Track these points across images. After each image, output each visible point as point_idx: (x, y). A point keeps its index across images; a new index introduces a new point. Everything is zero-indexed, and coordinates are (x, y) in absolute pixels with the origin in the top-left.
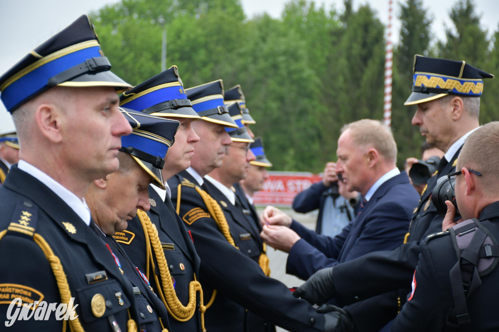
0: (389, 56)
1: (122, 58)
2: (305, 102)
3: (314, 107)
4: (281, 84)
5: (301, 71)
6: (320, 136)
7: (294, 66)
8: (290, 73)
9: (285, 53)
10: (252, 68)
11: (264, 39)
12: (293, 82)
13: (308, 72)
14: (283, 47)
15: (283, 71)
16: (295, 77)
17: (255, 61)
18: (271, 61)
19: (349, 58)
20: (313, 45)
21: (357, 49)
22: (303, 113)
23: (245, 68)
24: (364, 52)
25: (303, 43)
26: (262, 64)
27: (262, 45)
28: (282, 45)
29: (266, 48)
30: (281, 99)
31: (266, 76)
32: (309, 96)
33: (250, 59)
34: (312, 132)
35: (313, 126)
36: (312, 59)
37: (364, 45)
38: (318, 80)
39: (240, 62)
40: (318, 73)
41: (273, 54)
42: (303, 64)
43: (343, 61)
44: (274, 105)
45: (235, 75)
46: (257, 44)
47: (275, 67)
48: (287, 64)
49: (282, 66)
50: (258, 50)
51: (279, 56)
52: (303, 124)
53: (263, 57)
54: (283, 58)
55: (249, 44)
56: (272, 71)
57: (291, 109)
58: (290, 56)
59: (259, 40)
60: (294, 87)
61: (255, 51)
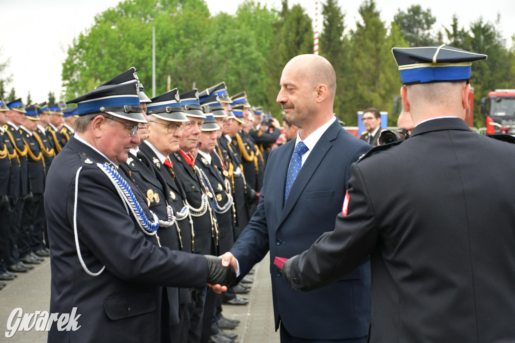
0: (316, 42)
1: (119, 47)
2: (255, 76)
3: (262, 79)
4: (237, 63)
5: (251, 53)
6: (267, 101)
7: (246, 50)
8: (243, 55)
9: (239, 41)
10: (216, 52)
11: (223, 32)
12: (245, 62)
13: (256, 54)
14: (238, 37)
15: (238, 54)
16: (246, 58)
17: (218, 47)
18: (229, 46)
19: (287, 43)
20: (260, 34)
21: (292, 36)
22: (254, 83)
23: (210, 52)
24: (298, 38)
25: (253, 33)
26: (223, 49)
27: (221, 36)
28: (237, 34)
29: (226, 38)
30: (238, 74)
31: (226, 57)
32: (258, 71)
33: (214, 46)
34: (261, 97)
35: (261, 93)
36: (260, 45)
37: (298, 33)
38: (264, 59)
39: (205, 49)
40: (264, 55)
41: (232, 41)
42: (253, 48)
43: (282, 46)
44: (233, 78)
45: (204, 57)
46: (218, 35)
47: (233, 50)
48: (241, 48)
49: (237, 50)
50: (219, 39)
51: (236, 43)
52: (254, 91)
53: (223, 44)
54: (238, 44)
55: (213, 36)
56: (231, 54)
57: (245, 81)
58: (243, 43)
59: (220, 32)
60: (247, 65)
61: (217, 40)
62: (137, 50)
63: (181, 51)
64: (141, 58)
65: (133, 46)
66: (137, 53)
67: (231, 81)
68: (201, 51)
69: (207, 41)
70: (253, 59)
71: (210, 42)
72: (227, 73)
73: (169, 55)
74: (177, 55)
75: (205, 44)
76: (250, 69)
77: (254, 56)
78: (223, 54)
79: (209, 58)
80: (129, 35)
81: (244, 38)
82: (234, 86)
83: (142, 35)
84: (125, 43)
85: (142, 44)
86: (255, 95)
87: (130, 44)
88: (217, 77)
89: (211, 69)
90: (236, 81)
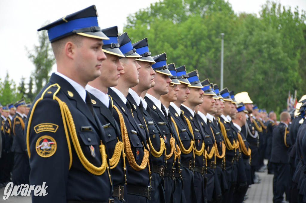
4: (264, 62)
5: (278, 54)
7: (273, 51)
9: (266, 43)
10: (244, 52)
11: (251, 33)
12: (272, 61)
13: (282, 55)
14: (265, 38)
16: (273, 58)
18: (257, 47)
20: (284, 36)
22: (280, 81)
23: (239, 53)
26: (251, 49)
27: (249, 37)
29: (254, 39)
30: (265, 73)
31: (254, 57)
32: (285, 70)
33: (242, 47)
36: (285, 46)
39: (234, 49)
42: (279, 49)
44: (260, 77)
46: (247, 36)
47: (260, 51)
48: (268, 49)
49: (265, 51)
50: (248, 40)
51: (263, 44)
52: (280, 89)
53: (251, 45)
54: (265, 46)
55: (242, 37)
56: (258, 54)
57: (272, 80)
58: (270, 44)
59: (248, 34)
60: (273, 65)
61: (245, 41)
62: (171, 49)
63: (213, 50)
64: (175, 56)
65: (169, 45)
66: (172, 52)
67: (259, 79)
68: (231, 51)
69: (236, 42)
70: (279, 59)
71: (238, 43)
73: (201, 53)
74: (209, 54)
75: (234, 44)
76: (276, 69)
77: (280, 57)
78: (252, 54)
79: (238, 58)
80: (164, 36)
81: (271, 40)
82: (261, 84)
83: (175, 36)
84: (160, 43)
85: (176, 44)
86: (281, 92)
87: (166, 44)
89: (239, 68)
90: (263, 79)
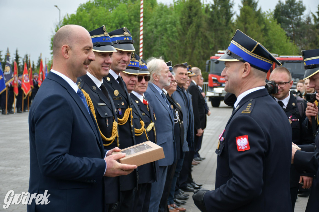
17: (156, 27)
28: (170, 18)
41: (165, 23)
72: (161, 45)
88: (154, 48)
